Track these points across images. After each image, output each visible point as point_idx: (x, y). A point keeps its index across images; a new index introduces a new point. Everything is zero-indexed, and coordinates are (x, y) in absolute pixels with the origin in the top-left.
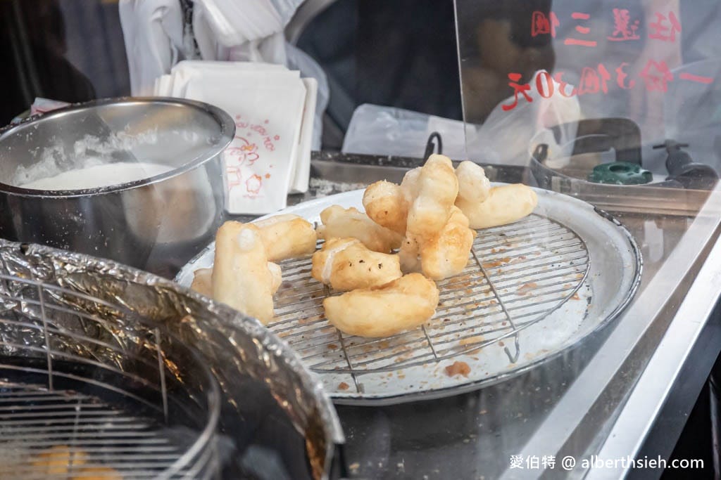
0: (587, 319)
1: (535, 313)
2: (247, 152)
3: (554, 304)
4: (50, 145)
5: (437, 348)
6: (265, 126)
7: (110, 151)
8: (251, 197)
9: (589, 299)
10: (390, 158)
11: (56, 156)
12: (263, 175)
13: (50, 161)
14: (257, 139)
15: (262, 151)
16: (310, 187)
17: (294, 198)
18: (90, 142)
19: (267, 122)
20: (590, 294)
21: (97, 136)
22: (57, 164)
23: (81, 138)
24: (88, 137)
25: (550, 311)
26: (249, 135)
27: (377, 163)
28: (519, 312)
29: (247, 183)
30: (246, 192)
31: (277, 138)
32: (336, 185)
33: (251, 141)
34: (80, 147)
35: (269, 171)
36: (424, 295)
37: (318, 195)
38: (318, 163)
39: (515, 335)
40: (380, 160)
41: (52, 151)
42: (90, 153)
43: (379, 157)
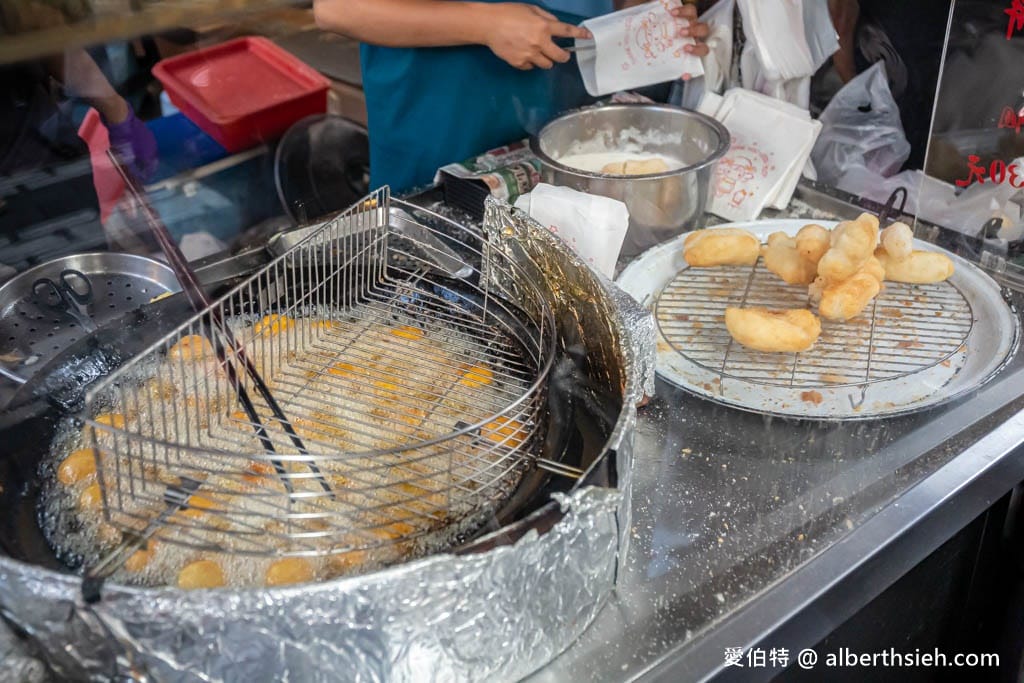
0: (946, 387)
1: (893, 371)
2: (747, 171)
3: (914, 368)
4: (604, 129)
5: (797, 376)
6: (770, 157)
7: (645, 142)
8: (733, 206)
9: (958, 369)
10: (860, 198)
11: (606, 139)
12: (748, 191)
13: (600, 140)
14: (759, 165)
15: (758, 174)
16: (790, 204)
17: (770, 212)
18: (633, 132)
19: (772, 154)
20: (961, 365)
21: (639, 129)
22: (606, 143)
23: (627, 128)
24: (632, 128)
25: (907, 374)
26: (755, 159)
27: (847, 200)
28: (881, 366)
29: (735, 194)
30: (730, 201)
31: (773, 168)
32: (811, 209)
33: (754, 164)
34: (625, 134)
35: (754, 191)
36: (805, 329)
37: (793, 215)
38: (802, 188)
39: (865, 385)
40: (852, 198)
41: (604, 132)
42: (631, 140)
43: (851, 195)
